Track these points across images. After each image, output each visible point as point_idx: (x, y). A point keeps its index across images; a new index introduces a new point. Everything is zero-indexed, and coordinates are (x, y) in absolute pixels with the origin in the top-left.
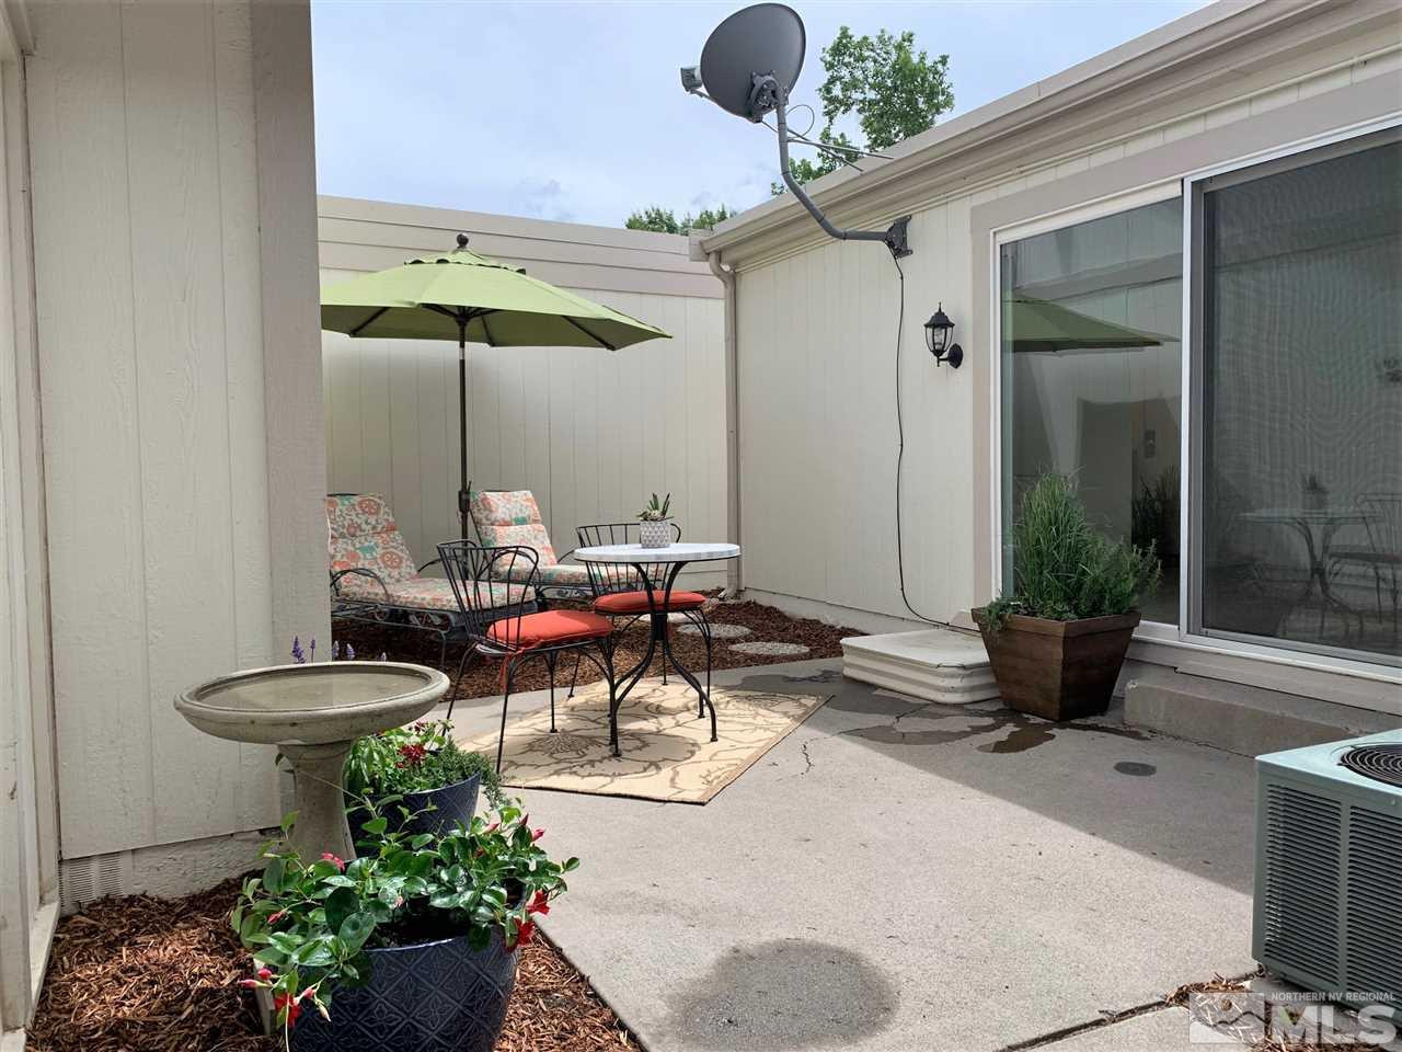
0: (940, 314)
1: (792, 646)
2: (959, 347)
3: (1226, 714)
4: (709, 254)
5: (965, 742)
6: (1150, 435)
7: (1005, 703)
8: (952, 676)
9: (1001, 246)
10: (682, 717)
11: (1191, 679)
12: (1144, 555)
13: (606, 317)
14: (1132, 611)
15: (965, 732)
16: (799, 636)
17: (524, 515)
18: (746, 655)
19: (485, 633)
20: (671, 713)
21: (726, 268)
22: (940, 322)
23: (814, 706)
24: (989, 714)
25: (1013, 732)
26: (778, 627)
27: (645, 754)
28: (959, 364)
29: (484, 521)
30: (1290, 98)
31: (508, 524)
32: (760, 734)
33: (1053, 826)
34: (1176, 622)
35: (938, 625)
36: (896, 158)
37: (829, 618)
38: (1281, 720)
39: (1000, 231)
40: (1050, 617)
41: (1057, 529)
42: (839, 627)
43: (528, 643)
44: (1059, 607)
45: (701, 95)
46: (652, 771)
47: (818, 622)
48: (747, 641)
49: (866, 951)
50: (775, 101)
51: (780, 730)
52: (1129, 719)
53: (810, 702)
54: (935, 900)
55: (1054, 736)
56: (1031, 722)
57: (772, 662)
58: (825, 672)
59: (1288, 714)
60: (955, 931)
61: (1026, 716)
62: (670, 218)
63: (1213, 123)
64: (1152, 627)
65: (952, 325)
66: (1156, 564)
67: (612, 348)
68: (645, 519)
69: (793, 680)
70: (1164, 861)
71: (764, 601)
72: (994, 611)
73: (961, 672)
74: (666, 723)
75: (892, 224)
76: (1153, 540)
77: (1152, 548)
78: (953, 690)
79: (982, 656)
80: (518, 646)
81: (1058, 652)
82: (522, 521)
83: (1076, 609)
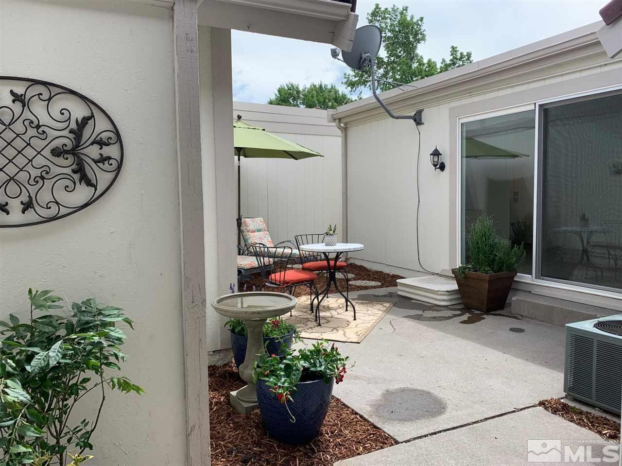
0: (436, 150)
1: (374, 282)
2: (444, 163)
3: (551, 309)
4: (335, 120)
5: (451, 320)
6: (516, 193)
7: (465, 306)
8: (444, 295)
9: (462, 124)
10: (339, 311)
11: (536, 296)
12: (519, 248)
13: (303, 151)
14: (514, 269)
15: (450, 316)
16: (376, 278)
17: (260, 228)
18: (356, 286)
19: (268, 278)
20: (335, 309)
21: (342, 125)
22: (436, 153)
23: (389, 306)
24: (459, 310)
25: (469, 317)
26: (366, 274)
27: (331, 325)
28: (444, 170)
29: (245, 231)
30: (577, 75)
31: (254, 232)
32: (371, 317)
33: (490, 350)
34: (531, 274)
35: (433, 274)
36: (419, 87)
37: (386, 270)
38: (571, 312)
39: (461, 118)
40: (483, 273)
41: (485, 239)
42: (391, 274)
43: (287, 283)
44: (486, 269)
45: (339, 59)
46: (335, 331)
47: (382, 272)
48: (355, 280)
49: (432, 391)
50: (370, 64)
51: (379, 316)
52: (513, 311)
53: (387, 305)
54: (452, 375)
55: (485, 318)
56: (475, 313)
57: (367, 289)
58: (389, 293)
59: (575, 310)
60: (461, 385)
61: (473, 310)
62: (297, 88)
63: (548, 82)
64: (522, 276)
65: (441, 155)
66: (524, 252)
67: (297, 159)
68: (327, 235)
69: (378, 296)
70: (531, 362)
71: (358, 263)
72: (461, 270)
73: (447, 293)
74: (334, 313)
75: (415, 112)
76: (523, 243)
77: (522, 246)
78: (444, 300)
79: (455, 287)
80: (284, 284)
81: (486, 286)
82: (259, 231)
83: (493, 269)
